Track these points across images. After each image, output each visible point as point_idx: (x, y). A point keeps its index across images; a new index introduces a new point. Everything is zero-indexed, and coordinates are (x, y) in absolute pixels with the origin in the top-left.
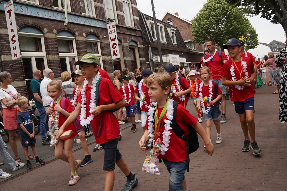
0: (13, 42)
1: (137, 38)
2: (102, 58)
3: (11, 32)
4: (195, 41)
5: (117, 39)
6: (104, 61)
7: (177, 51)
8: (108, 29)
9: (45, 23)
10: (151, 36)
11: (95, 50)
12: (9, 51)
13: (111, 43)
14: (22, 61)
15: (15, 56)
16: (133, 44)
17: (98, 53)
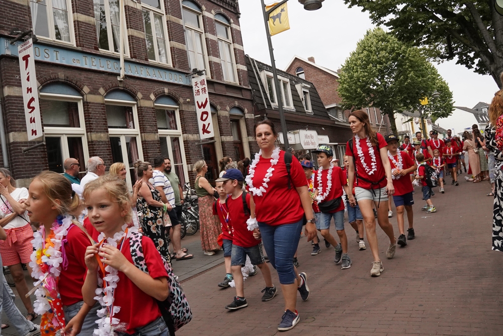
0: (30, 110)
1: (244, 102)
2: (184, 138)
3: (28, 93)
4: (344, 106)
5: (208, 104)
6: (187, 143)
7: (314, 124)
8: (194, 87)
9: (85, 77)
10: (268, 99)
11: (170, 123)
12: (22, 125)
13: (199, 111)
14: (44, 143)
15: (32, 135)
16: (237, 112)
17: (177, 129)
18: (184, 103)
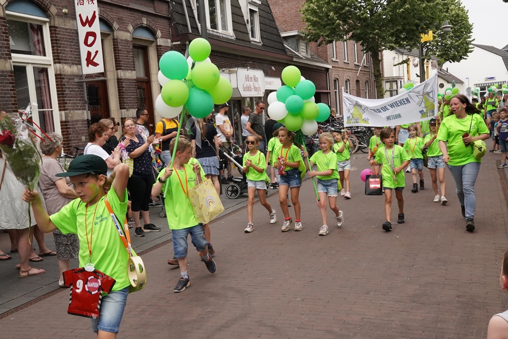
1: (156, 19)
2: (56, 70)
4: (308, 35)
6: (61, 78)
7: (261, 59)
10: (194, 18)
11: (35, 45)
13: (83, 31)
16: (144, 35)
17: (45, 55)
18: (57, 15)
